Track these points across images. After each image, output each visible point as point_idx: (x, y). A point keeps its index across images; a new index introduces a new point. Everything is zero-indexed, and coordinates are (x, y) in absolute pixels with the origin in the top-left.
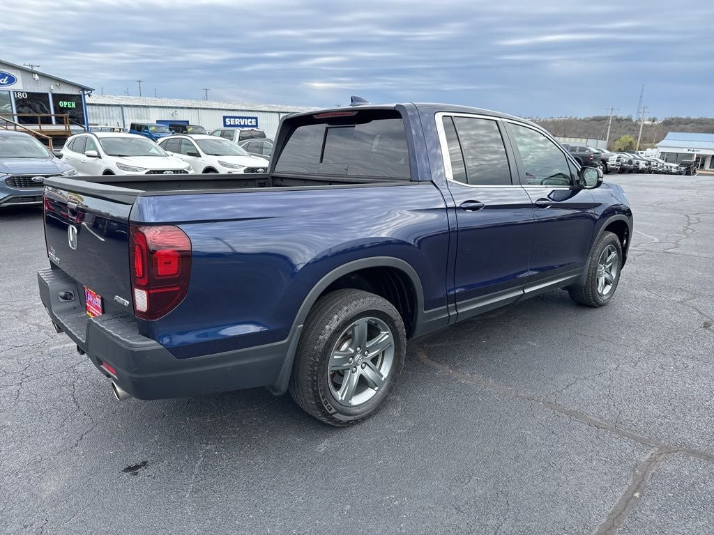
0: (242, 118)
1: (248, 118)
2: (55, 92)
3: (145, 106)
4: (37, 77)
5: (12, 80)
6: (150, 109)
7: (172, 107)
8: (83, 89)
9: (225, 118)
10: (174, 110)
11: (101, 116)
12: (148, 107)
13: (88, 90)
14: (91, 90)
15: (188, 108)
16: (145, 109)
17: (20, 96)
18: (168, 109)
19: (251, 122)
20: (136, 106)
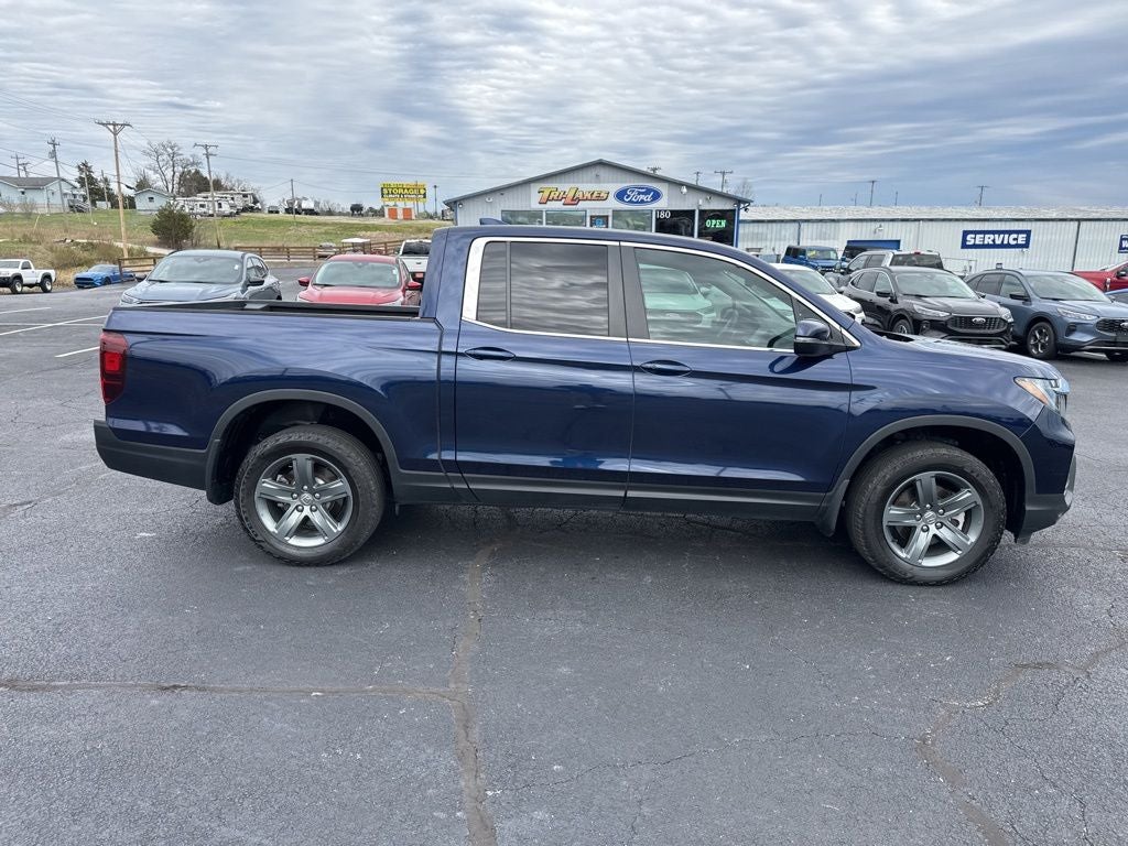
0: (999, 232)
1: (1010, 232)
2: (703, 208)
3: (833, 221)
4: (685, 190)
5: (657, 196)
6: (841, 224)
7: (875, 220)
8: (739, 201)
9: (966, 233)
10: (878, 224)
11: (769, 237)
12: (838, 221)
13: (745, 202)
14: (749, 202)
15: (903, 220)
16: (833, 224)
17: (663, 215)
18: (869, 224)
19: (1015, 239)
20: (821, 221)
